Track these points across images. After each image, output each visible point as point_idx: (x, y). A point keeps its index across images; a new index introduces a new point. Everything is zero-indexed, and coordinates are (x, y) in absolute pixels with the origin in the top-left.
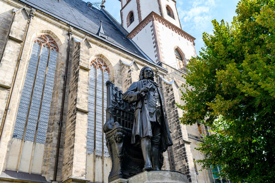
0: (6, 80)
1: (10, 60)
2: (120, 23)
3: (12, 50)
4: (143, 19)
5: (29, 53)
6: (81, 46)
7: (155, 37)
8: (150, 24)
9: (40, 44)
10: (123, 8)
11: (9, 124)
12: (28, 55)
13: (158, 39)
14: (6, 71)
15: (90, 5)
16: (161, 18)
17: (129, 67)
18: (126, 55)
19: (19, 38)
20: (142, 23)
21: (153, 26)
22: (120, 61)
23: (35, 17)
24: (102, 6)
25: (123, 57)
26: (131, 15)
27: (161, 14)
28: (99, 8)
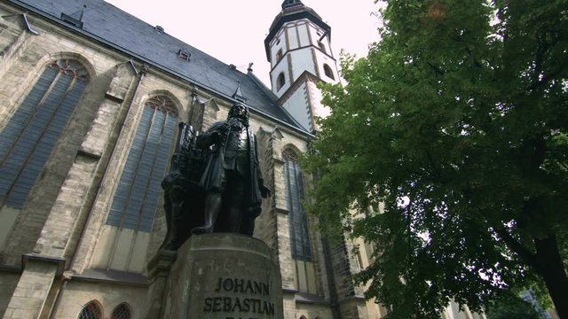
0: (95, 148)
1: (105, 124)
2: (270, 88)
3: (109, 111)
4: (295, 80)
5: (136, 117)
6: (206, 107)
7: (309, 101)
8: (303, 85)
9: (154, 108)
10: (272, 70)
11: (99, 206)
12: (135, 120)
13: (312, 103)
14: (98, 137)
15: (233, 68)
16: (316, 79)
17: (270, 134)
18: (269, 121)
19: (120, 97)
20: (295, 86)
21: (306, 88)
22: (261, 128)
23: (148, 75)
24: (250, 70)
25: (265, 123)
26: (282, 76)
27: (318, 74)
28: (246, 72)
